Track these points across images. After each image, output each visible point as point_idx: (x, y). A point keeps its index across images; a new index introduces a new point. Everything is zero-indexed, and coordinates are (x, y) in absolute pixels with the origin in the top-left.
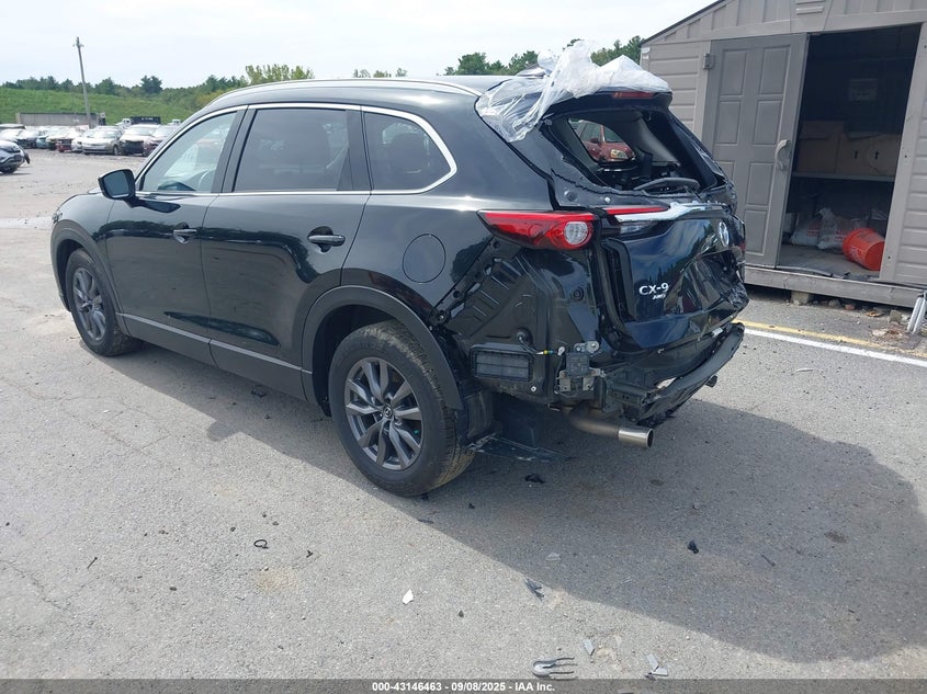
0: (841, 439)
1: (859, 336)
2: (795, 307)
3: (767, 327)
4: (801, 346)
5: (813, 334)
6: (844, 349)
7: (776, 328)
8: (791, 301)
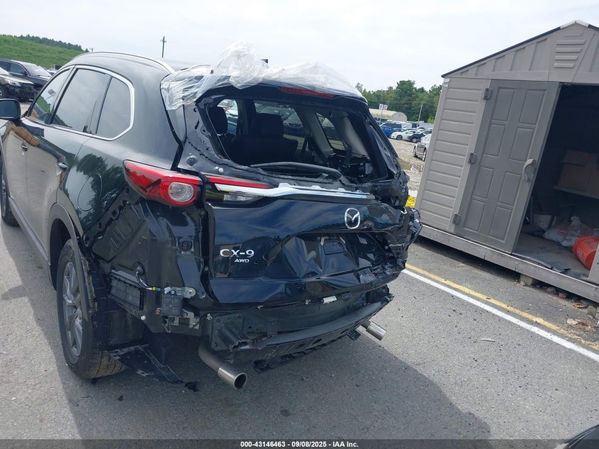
0: (473, 411)
1: (554, 322)
2: (519, 287)
3: (484, 298)
4: (500, 319)
5: (518, 311)
6: (535, 329)
7: (492, 301)
8: (519, 282)
